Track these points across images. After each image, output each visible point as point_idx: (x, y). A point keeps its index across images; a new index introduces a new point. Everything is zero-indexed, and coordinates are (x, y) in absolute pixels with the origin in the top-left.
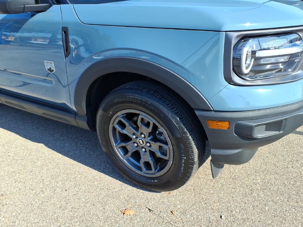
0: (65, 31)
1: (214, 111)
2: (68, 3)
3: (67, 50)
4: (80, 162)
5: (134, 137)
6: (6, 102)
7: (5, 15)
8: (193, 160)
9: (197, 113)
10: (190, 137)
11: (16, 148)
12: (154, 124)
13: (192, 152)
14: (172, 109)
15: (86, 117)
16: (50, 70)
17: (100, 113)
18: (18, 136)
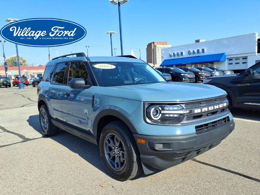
0: (93, 97)
1: (139, 134)
2: (97, 86)
3: (93, 105)
4: (91, 163)
5: (113, 148)
6: (66, 129)
7: (73, 89)
8: (133, 160)
9: (134, 135)
10: (132, 147)
11: (65, 154)
12: (120, 140)
13: (133, 155)
14: (126, 133)
15: (97, 138)
16: (86, 113)
17: (102, 134)
18: (68, 149)
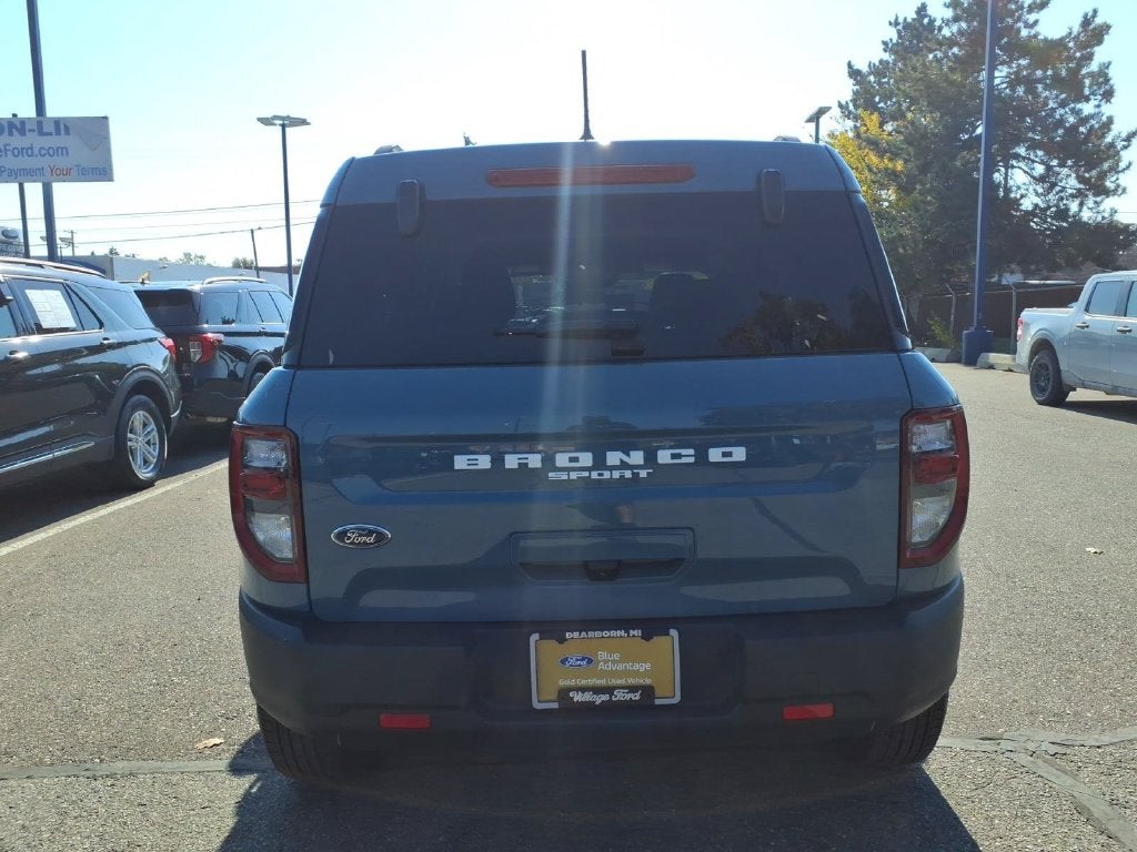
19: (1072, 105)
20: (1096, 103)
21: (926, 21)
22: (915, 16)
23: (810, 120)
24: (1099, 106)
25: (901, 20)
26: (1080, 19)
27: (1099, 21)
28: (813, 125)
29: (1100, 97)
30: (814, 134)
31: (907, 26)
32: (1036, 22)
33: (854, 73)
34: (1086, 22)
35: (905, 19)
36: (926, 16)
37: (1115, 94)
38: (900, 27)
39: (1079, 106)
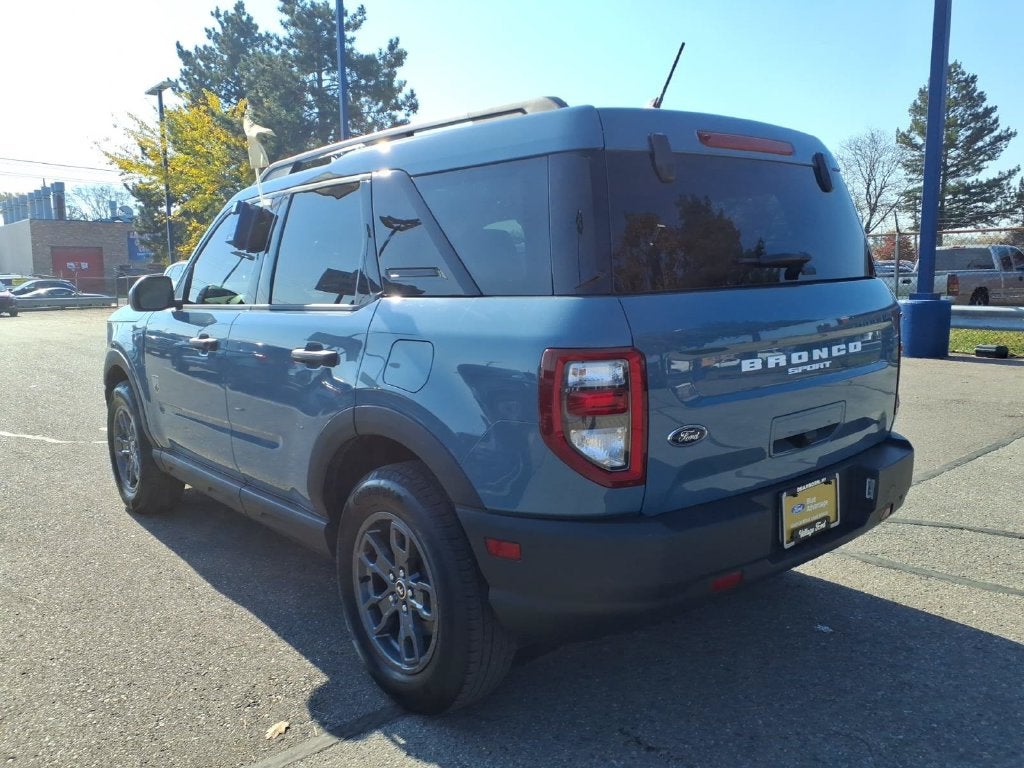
19: (389, 112)
20: (406, 112)
21: (244, 18)
22: (234, 12)
23: (151, 92)
24: (408, 115)
25: (222, 13)
26: (387, 44)
27: (400, 46)
28: (156, 98)
29: (408, 109)
30: (157, 107)
31: (228, 19)
32: (353, 39)
33: (184, 55)
34: (393, 46)
35: (226, 12)
36: (244, 13)
37: (419, 107)
38: (222, 19)
39: (394, 113)
